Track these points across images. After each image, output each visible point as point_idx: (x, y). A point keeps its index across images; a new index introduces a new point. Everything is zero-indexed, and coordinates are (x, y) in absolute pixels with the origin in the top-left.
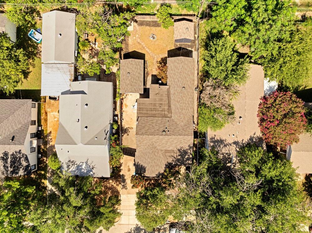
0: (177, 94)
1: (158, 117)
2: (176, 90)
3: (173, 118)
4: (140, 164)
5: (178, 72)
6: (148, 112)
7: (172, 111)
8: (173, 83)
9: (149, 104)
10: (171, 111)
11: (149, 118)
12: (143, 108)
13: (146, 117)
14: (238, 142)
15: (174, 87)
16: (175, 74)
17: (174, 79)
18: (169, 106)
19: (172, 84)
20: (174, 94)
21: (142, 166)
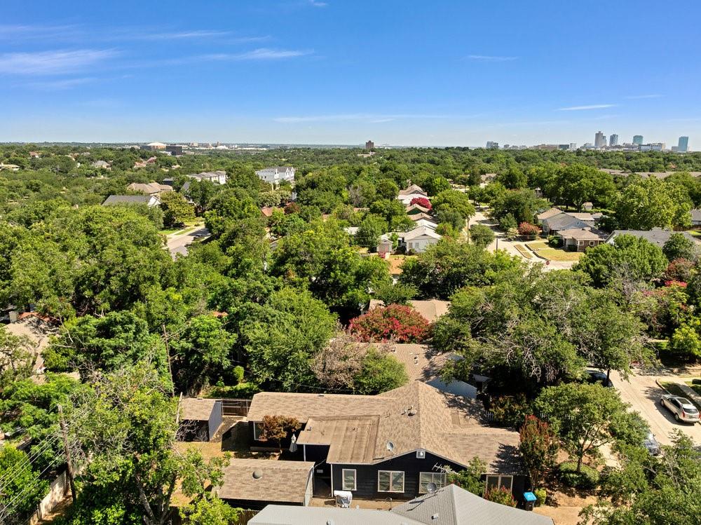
0: (329, 405)
1: (377, 432)
2: (322, 405)
3: (380, 413)
4: (497, 462)
5: (285, 401)
6: (364, 446)
7: (365, 414)
8: (305, 411)
9: (343, 445)
10: (366, 416)
11: (378, 444)
12: (352, 454)
13: (375, 449)
14: (426, 353)
15: (315, 409)
16: (288, 407)
17: (296, 409)
18: (355, 418)
19: (305, 413)
20: (328, 409)
21: (498, 456)
